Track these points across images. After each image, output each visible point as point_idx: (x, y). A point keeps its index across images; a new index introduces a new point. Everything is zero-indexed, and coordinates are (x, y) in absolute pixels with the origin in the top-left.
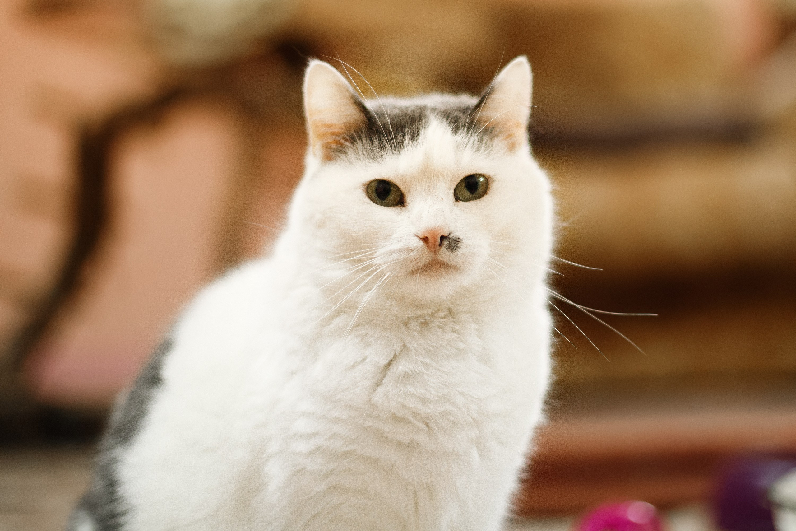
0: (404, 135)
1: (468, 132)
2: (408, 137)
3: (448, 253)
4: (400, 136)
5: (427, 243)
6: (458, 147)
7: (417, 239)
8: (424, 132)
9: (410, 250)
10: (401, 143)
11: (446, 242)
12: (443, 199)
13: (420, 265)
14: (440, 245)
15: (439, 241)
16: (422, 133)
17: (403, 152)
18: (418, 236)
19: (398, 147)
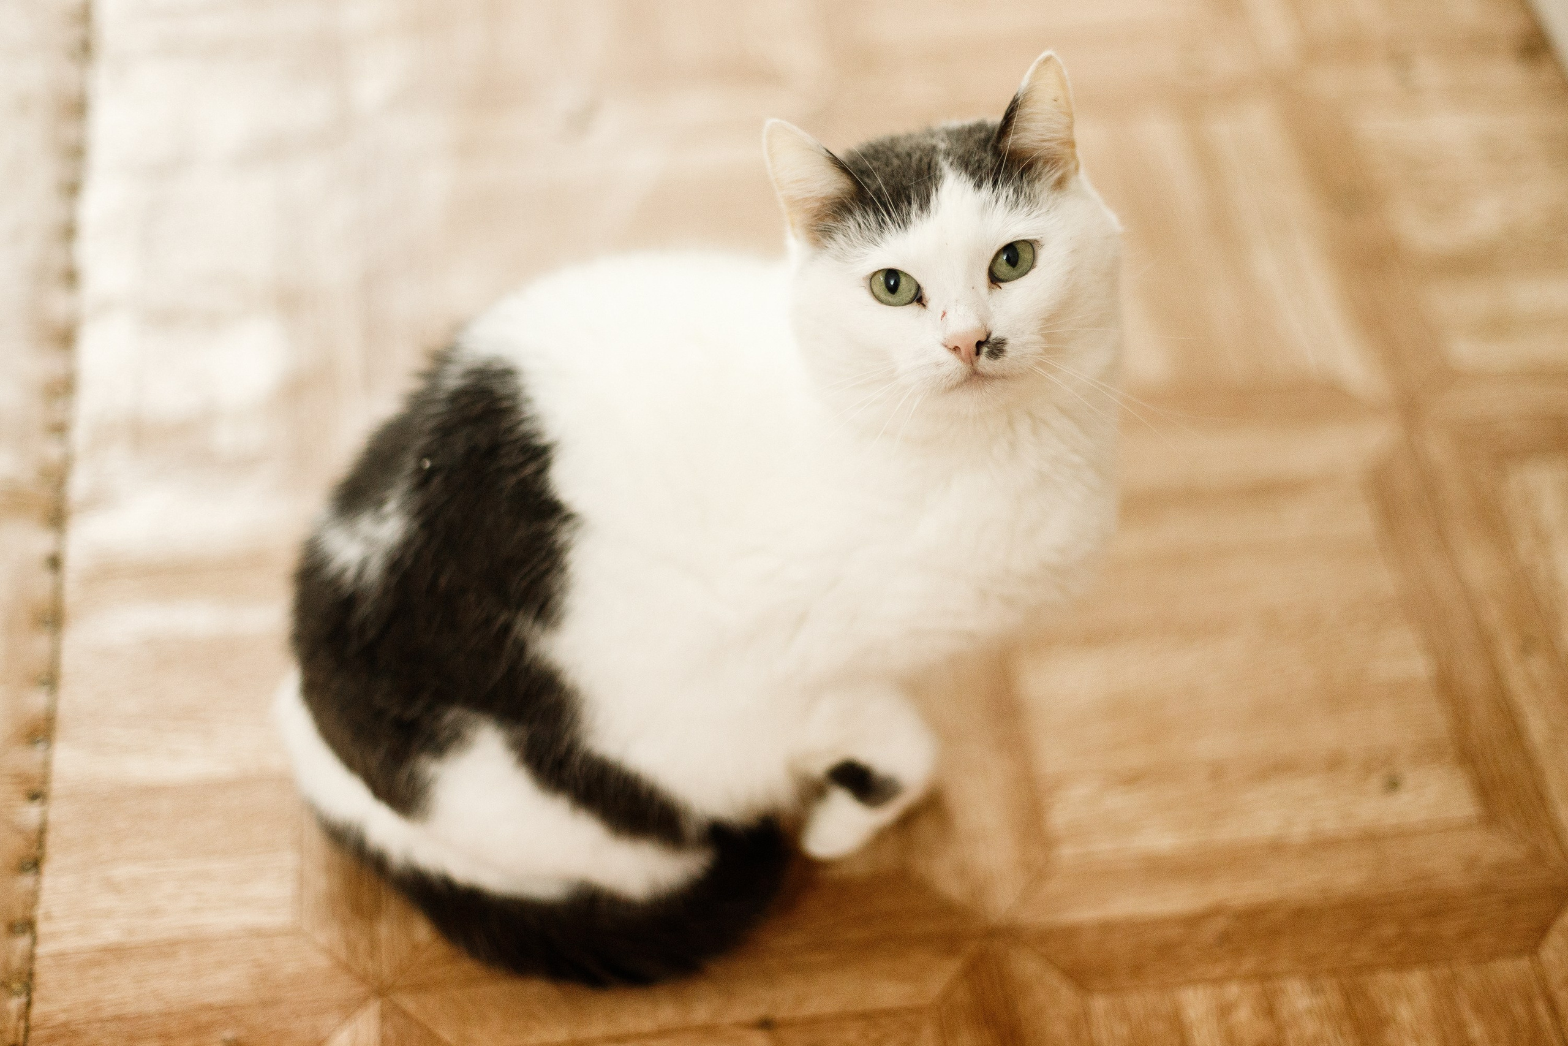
0: (910, 204)
1: (995, 184)
2: (915, 207)
3: (991, 362)
4: (904, 207)
5: (958, 354)
6: (984, 208)
7: (945, 350)
8: (937, 195)
9: (938, 365)
10: (906, 214)
11: (985, 350)
12: (973, 288)
13: (954, 382)
14: (978, 353)
15: (974, 348)
16: (933, 198)
17: (911, 229)
18: (946, 346)
19: (904, 223)
